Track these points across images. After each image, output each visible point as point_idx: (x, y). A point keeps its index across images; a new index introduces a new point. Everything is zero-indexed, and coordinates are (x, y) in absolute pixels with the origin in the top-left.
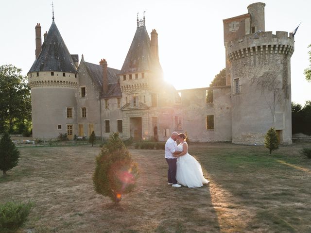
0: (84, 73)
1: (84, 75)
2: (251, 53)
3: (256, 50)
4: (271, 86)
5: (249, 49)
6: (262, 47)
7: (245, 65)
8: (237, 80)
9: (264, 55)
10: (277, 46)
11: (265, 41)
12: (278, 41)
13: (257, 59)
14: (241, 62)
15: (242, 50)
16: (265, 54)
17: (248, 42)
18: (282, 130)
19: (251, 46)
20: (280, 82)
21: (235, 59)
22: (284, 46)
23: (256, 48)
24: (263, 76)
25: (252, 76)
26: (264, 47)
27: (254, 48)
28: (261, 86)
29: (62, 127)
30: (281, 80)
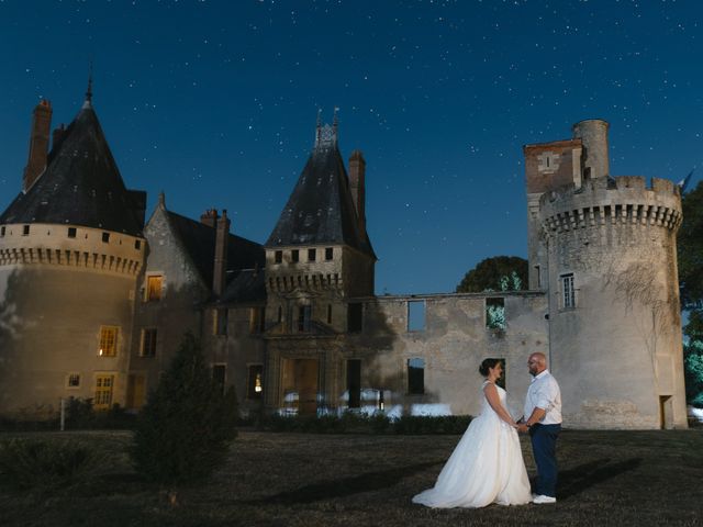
0: (164, 238)
1: (161, 243)
2: (601, 218)
3: (613, 214)
4: (645, 295)
5: (597, 209)
6: (624, 207)
7: (587, 244)
8: (567, 277)
9: (629, 225)
10: (656, 209)
11: (631, 197)
12: (656, 198)
13: (614, 233)
14: (577, 237)
15: (581, 212)
16: (632, 223)
17: (594, 196)
18: (669, 397)
19: (602, 203)
20: (662, 287)
21: (564, 231)
22: (667, 209)
23: (613, 208)
24: (627, 272)
25: (604, 270)
26: (630, 207)
27: (607, 208)
28: (624, 292)
29: (81, 381)
30: (664, 283)
